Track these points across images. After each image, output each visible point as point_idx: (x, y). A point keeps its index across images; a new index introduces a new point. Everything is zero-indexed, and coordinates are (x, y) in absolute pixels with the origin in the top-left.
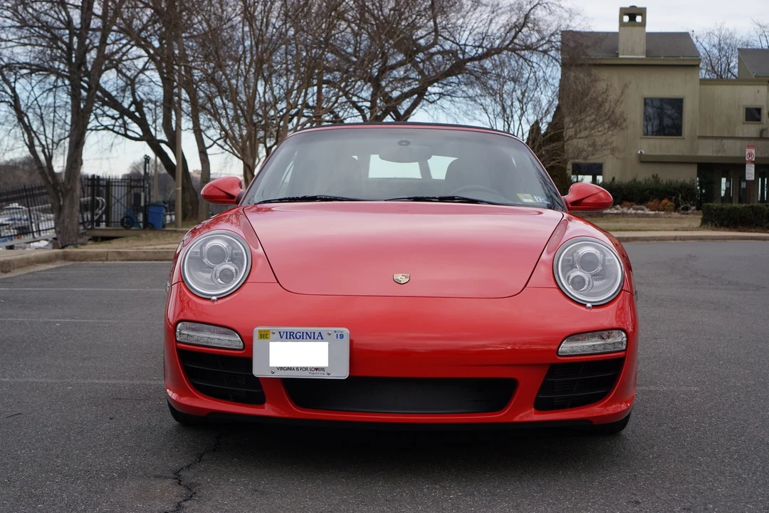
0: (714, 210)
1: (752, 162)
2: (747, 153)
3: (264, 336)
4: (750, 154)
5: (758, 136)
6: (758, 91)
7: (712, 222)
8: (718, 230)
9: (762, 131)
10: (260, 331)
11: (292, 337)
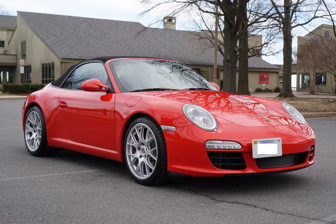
0: (9, 86)
1: (23, 65)
2: (20, 61)
3: (255, 143)
4: (22, 62)
5: (3, 53)
6: (3, 34)
7: (9, 91)
8: (11, 95)
9: (5, 51)
10: (254, 141)
11: (264, 142)
